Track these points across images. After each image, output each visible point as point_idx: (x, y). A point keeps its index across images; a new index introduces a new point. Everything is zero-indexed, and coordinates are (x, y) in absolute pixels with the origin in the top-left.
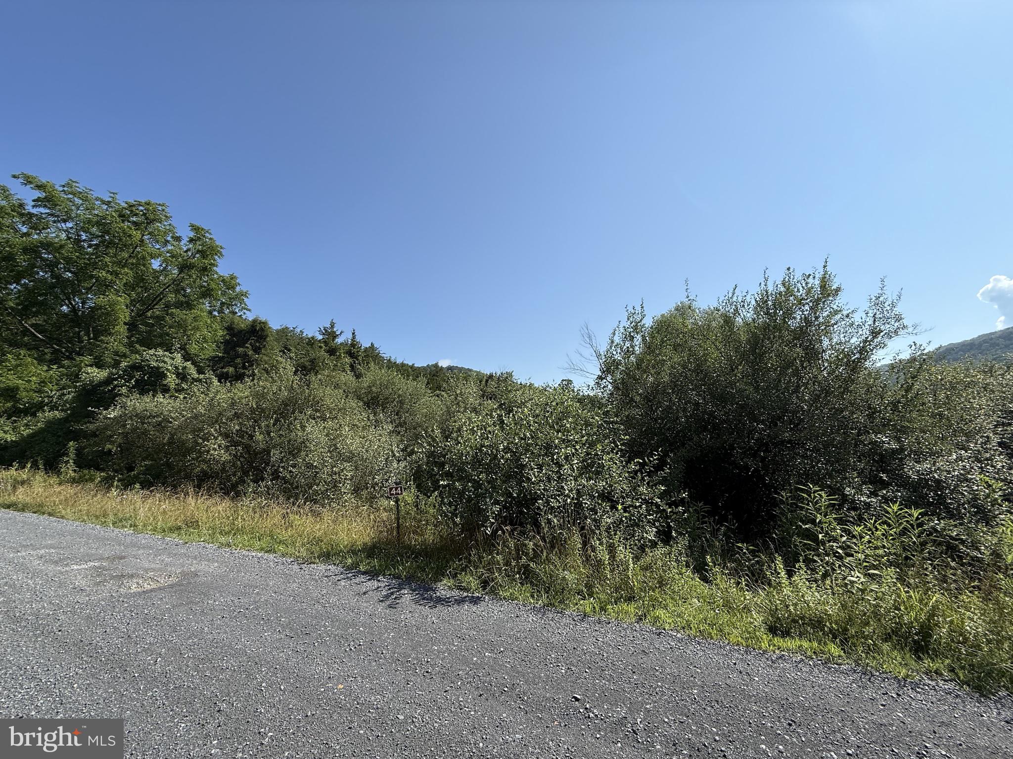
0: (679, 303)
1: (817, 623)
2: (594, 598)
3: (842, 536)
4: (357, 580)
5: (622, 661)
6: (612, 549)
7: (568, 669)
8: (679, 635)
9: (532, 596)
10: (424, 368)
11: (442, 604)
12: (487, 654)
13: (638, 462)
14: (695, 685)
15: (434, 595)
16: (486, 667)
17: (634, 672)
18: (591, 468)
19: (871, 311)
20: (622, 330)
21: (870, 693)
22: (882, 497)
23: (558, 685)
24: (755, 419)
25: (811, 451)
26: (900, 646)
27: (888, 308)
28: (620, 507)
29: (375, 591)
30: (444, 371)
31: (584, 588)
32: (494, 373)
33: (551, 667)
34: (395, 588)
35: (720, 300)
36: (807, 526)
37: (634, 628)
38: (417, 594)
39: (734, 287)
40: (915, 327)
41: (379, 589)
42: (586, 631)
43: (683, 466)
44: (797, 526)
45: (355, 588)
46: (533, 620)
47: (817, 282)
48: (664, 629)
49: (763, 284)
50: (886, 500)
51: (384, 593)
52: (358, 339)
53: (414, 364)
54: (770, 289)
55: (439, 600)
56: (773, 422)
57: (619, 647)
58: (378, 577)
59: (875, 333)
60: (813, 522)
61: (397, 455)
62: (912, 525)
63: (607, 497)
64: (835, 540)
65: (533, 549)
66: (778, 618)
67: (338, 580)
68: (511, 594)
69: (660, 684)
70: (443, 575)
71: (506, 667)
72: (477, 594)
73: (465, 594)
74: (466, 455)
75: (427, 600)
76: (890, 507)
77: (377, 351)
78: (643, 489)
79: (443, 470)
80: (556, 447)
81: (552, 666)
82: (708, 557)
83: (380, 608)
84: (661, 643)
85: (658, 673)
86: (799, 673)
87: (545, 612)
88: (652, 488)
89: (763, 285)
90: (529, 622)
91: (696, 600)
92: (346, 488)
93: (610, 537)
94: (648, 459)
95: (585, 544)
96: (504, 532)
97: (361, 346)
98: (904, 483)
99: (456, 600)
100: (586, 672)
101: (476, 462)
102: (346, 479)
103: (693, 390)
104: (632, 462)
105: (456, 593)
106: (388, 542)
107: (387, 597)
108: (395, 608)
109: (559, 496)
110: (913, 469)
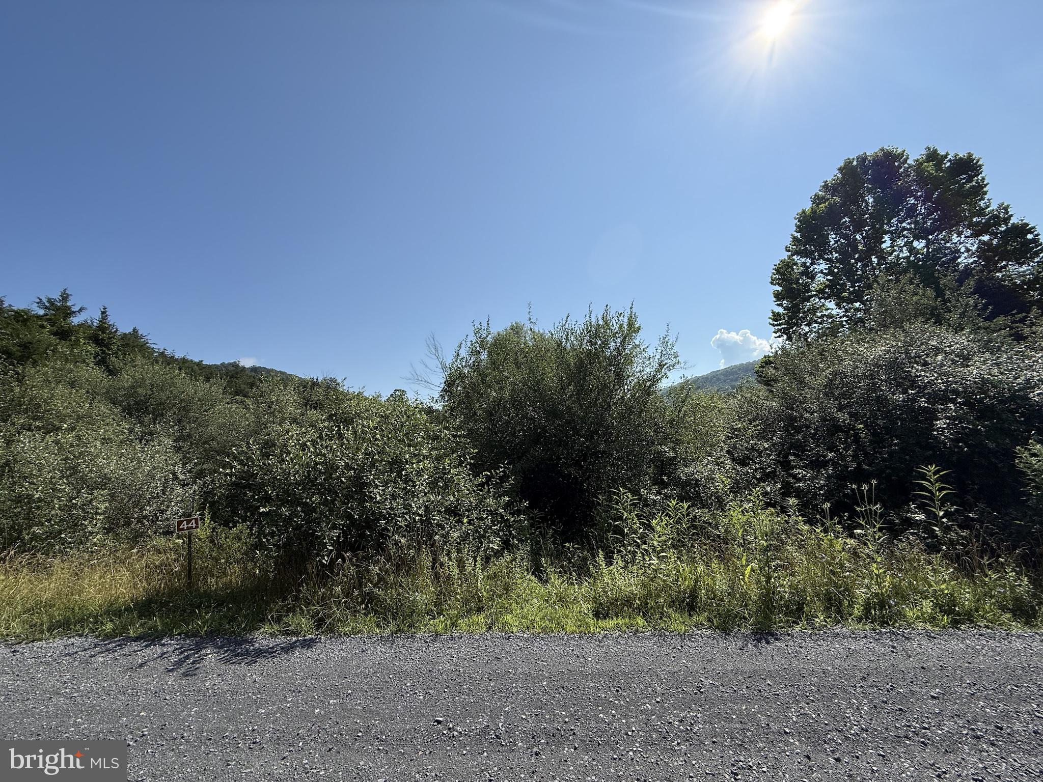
0: (514, 323)
1: (628, 602)
2: (444, 616)
3: (640, 528)
4: (126, 650)
5: (478, 672)
6: (461, 564)
7: (426, 693)
8: (525, 635)
9: (378, 626)
10: (216, 366)
11: (264, 656)
12: (331, 701)
13: (486, 475)
14: (544, 677)
15: (252, 648)
16: (333, 716)
17: (491, 680)
18: (439, 483)
19: (659, 348)
20: (469, 344)
21: (665, 650)
22: (664, 495)
23: (418, 713)
24: (577, 433)
25: (617, 460)
26: (681, 610)
27: (670, 347)
28: (465, 520)
29: (159, 660)
30: (247, 372)
31: (433, 608)
32: (315, 378)
33: (407, 697)
34: (191, 650)
35: (556, 326)
36: (617, 523)
37: (485, 638)
38: (226, 652)
39: (567, 315)
40: (685, 363)
41: (166, 656)
42: (440, 651)
43: (521, 476)
44: (608, 524)
45: (124, 661)
46: (381, 651)
47: (626, 320)
48: (512, 632)
49: (588, 315)
50: (667, 497)
51: (174, 659)
52: (111, 320)
53: (202, 361)
54: (594, 321)
55: (259, 653)
56: (590, 436)
57: (474, 659)
58: (162, 639)
59: (661, 366)
60: (621, 518)
61: (182, 477)
62: (683, 515)
63: (453, 511)
64: (635, 532)
65: (378, 575)
66: (601, 604)
67: (91, 656)
68: (353, 628)
69: (514, 685)
70: (263, 620)
71: (357, 710)
72: (310, 636)
73: (294, 639)
74: (295, 475)
75: (242, 655)
76: (671, 502)
77: (142, 340)
78: (490, 501)
79: (259, 494)
80: (407, 462)
81: (408, 695)
82: (543, 559)
83: (170, 680)
84: (511, 646)
85: (511, 675)
86: (619, 647)
87: (394, 640)
88: (497, 500)
89: (588, 317)
90: (377, 654)
91: (535, 600)
92: (94, 527)
93: (459, 551)
94: (494, 471)
95: (435, 561)
96: (344, 561)
97: (116, 331)
98: (678, 482)
99: (282, 648)
100: (445, 692)
101: (309, 483)
102: (96, 513)
103: (529, 406)
104: (481, 475)
105: (282, 640)
106: (173, 592)
107: (179, 663)
108: (195, 675)
109: (406, 513)
110: (683, 472)
